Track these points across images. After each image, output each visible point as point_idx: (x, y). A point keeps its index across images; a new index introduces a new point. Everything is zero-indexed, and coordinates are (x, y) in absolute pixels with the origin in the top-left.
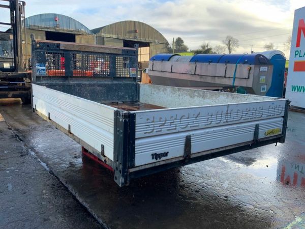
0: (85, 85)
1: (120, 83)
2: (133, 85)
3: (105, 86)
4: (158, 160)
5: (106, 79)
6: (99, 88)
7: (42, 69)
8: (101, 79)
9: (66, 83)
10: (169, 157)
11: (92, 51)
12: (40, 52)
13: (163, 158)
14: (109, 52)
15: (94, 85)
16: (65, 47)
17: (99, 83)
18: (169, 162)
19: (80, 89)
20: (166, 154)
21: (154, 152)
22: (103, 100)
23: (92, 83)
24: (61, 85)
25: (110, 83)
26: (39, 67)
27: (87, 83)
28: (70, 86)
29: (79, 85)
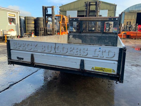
0: (88, 36)
1: (106, 35)
2: (114, 37)
3: (97, 36)
4: (20, 60)
5: (99, 33)
6: (94, 38)
7: (72, 29)
8: (97, 34)
9: (80, 35)
10: (24, 60)
11: (92, 20)
12: (71, 22)
13: (21, 60)
14: (101, 20)
15: (92, 36)
16: (80, 19)
17: (95, 35)
18: (24, 62)
19: (86, 37)
20: (23, 59)
21: (18, 56)
22: (96, 43)
23: (91, 35)
24: (78, 35)
25: (100, 35)
26: (71, 28)
27: (89, 35)
28: (81, 36)
29: (85, 36)
